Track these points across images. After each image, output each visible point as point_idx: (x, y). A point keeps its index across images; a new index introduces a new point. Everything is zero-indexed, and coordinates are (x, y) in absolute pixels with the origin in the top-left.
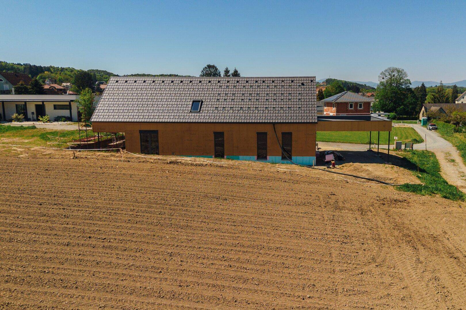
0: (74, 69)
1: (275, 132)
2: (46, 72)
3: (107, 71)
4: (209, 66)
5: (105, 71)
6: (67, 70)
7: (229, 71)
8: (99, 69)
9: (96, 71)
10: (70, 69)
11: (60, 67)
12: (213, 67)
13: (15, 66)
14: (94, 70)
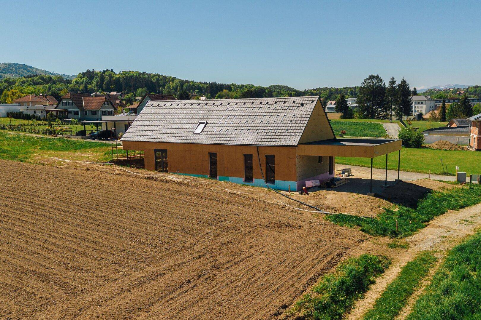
0: (253, 85)
1: (258, 154)
2: (224, 91)
3: (287, 87)
4: (372, 77)
5: (286, 86)
6: (246, 87)
7: (395, 81)
8: (280, 85)
9: (277, 87)
10: (249, 86)
11: (240, 85)
12: (377, 77)
13: (201, 85)
14: (275, 86)
